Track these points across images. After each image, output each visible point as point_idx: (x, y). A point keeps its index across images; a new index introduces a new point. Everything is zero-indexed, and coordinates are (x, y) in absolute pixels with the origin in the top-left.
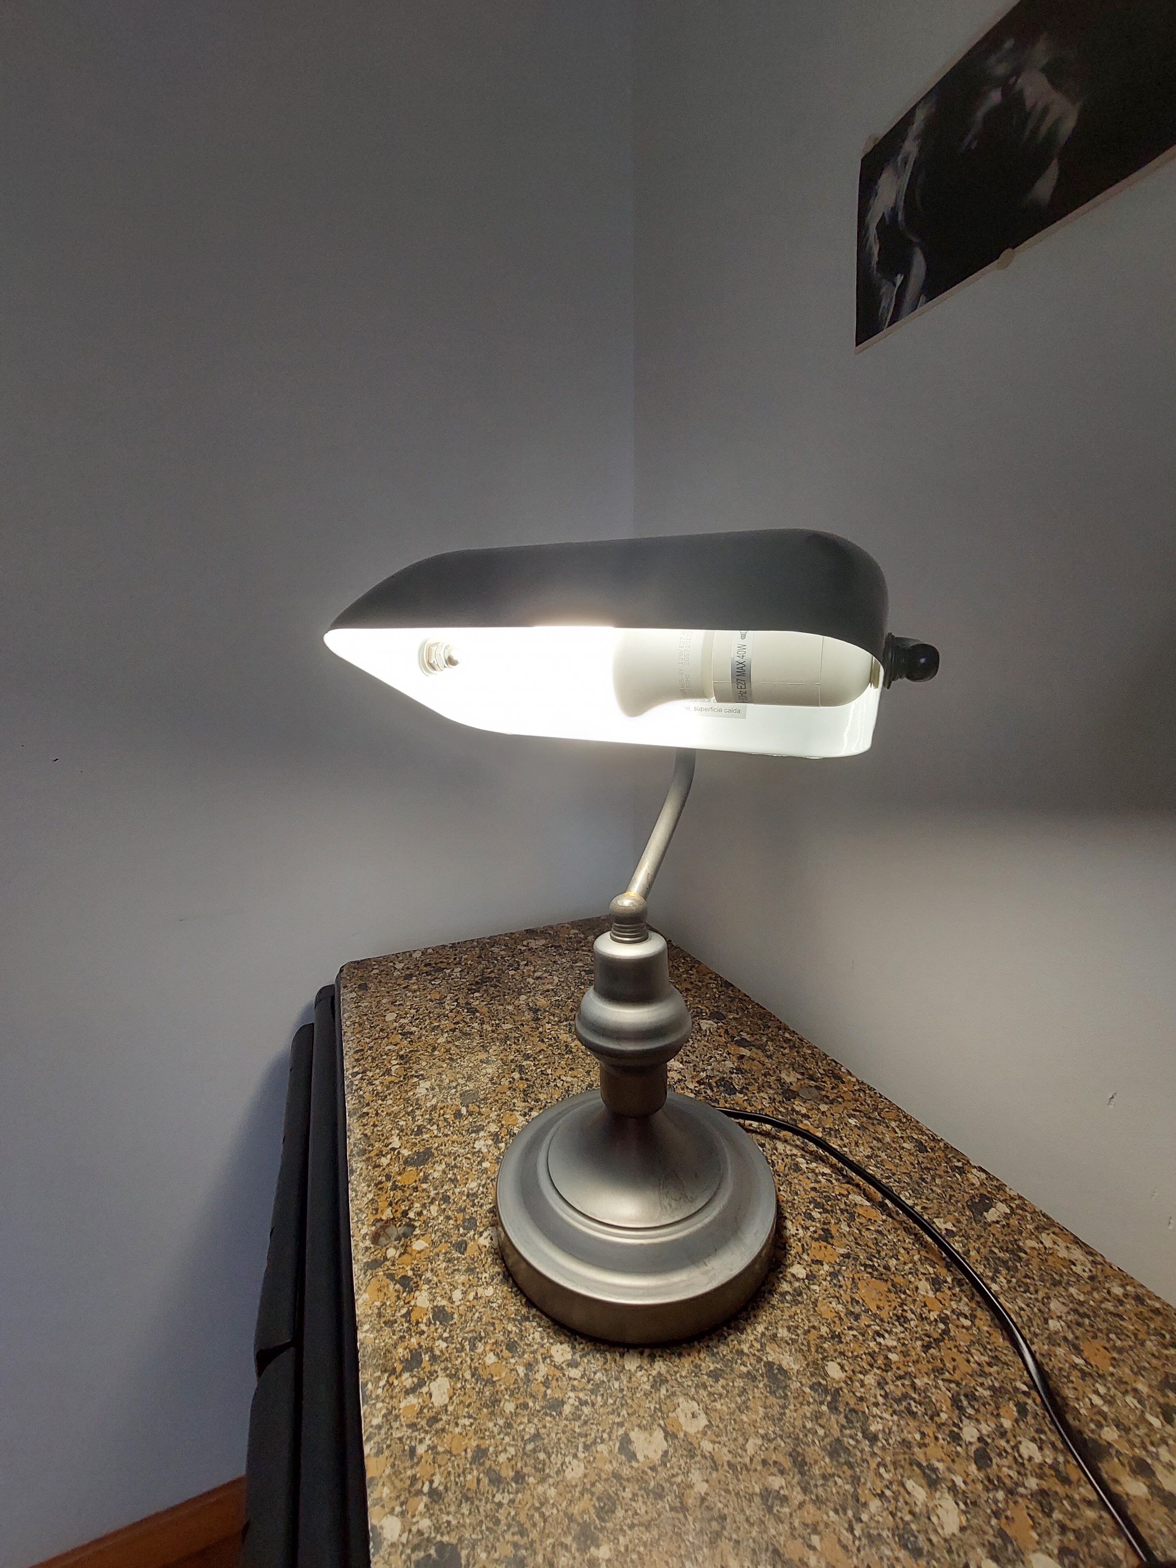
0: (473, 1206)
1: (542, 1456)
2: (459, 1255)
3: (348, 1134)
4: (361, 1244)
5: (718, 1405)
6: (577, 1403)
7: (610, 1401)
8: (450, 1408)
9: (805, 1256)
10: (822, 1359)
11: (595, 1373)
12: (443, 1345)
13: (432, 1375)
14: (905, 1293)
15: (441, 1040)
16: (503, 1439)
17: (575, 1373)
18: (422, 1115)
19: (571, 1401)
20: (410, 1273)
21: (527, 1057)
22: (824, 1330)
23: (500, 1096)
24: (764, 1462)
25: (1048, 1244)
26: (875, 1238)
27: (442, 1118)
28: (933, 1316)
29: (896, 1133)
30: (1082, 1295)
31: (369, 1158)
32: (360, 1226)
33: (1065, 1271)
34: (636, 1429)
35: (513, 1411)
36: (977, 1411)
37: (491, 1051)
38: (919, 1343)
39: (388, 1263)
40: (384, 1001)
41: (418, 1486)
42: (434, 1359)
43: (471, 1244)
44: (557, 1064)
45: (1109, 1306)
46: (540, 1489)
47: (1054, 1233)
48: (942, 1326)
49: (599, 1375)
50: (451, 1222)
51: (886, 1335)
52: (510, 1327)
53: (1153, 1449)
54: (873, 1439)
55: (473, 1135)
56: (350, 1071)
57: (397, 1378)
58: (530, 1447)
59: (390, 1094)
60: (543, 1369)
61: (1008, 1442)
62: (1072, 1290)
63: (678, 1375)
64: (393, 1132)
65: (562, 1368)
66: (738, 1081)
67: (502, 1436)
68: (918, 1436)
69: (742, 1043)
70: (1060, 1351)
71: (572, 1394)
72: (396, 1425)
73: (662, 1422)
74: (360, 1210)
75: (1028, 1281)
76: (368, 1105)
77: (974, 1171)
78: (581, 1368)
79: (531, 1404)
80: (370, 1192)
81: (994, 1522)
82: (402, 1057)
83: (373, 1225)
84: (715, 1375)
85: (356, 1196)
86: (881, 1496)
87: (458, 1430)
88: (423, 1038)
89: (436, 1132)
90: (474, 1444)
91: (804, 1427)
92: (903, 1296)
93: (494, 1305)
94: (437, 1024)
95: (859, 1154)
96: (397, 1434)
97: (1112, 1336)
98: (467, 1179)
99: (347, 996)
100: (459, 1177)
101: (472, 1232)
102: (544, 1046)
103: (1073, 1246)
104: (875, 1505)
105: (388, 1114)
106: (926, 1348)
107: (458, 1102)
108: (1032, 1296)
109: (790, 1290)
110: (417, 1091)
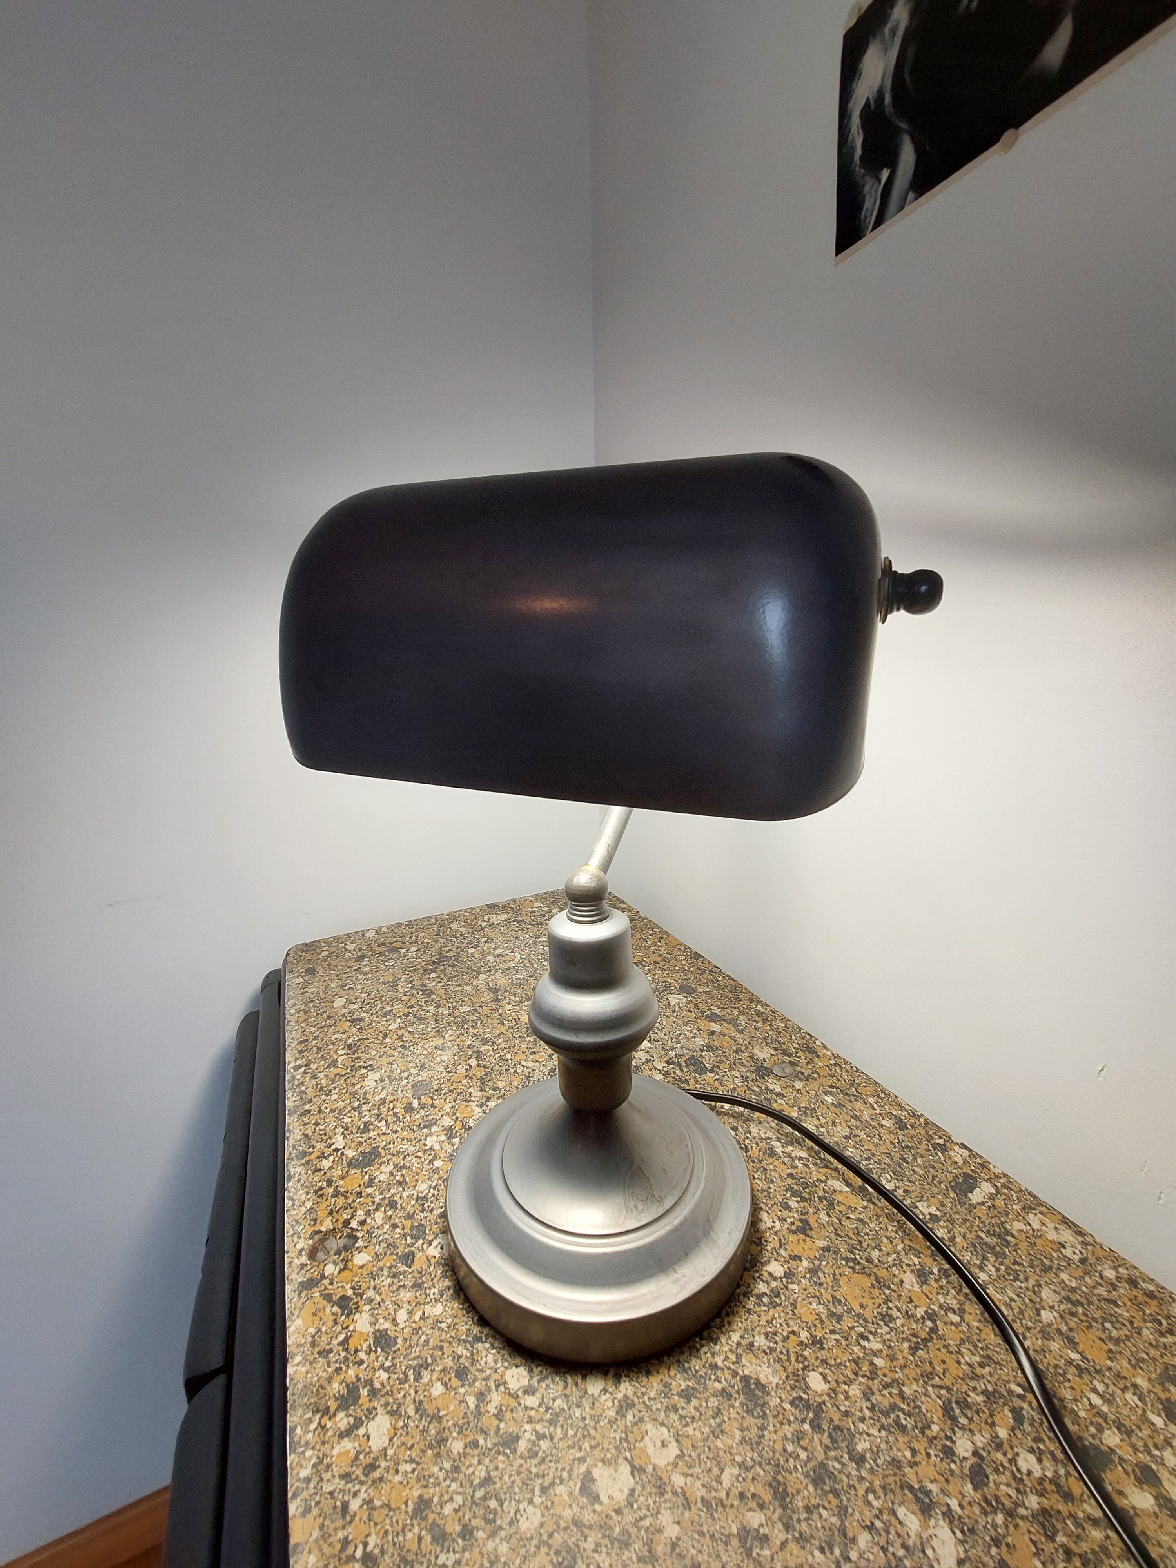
0: (422, 1211)
1: (493, 1504)
2: (406, 1269)
3: (287, 1135)
4: (296, 1261)
5: (690, 1430)
6: (533, 1438)
7: (571, 1432)
8: (390, 1452)
9: (782, 1252)
10: (803, 1369)
11: (554, 1400)
12: (384, 1376)
13: (371, 1413)
14: (889, 1288)
15: (394, 1026)
16: (449, 1486)
17: (531, 1401)
18: (370, 1111)
19: (527, 1435)
20: (350, 1293)
21: (485, 1041)
22: (804, 1335)
23: (455, 1085)
24: (742, 1496)
25: (1036, 1225)
26: (857, 1228)
27: (391, 1113)
28: (920, 1312)
29: (874, 1109)
30: (1074, 1281)
31: (310, 1161)
32: (296, 1239)
33: (1055, 1254)
34: (600, 1464)
35: (461, 1451)
36: (971, 1420)
37: (447, 1036)
38: (906, 1345)
39: (326, 1282)
40: (333, 985)
41: (350, 1551)
42: (373, 1393)
43: (419, 1255)
44: (517, 1048)
45: (1102, 1291)
46: (490, 1545)
47: (1041, 1213)
48: (929, 1323)
49: (558, 1402)
50: (398, 1230)
51: (871, 1337)
52: (461, 1350)
53: (1157, 1453)
54: (860, 1460)
55: (425, 1130)
56: (292, 1065)
57: (330, 1419)
58: (479, 1494)
59: (335, 1088)
60: (496, 1399)
61: (1005, 1454)
62: (1064, 1276)
63: (646, 1397)
64: (337, 1130)
65: (518, 1396)
66: (708, 1059)
67: (448, 1482)
68: (908, 1454)
69: (713, 1018)
70: (1054, 1346)
71: (528, 1427)
72: (327, 1476)
73: (628, 1455)
74: (297, 1221)
75: (1017, 1267)
76: (310, 1101)
77: (957, 1148)
78: (538, 1395)
79: (482, 1442)
80: (309, 1199)
81: (994, 1551)
82: (350, 1047)
83: (311, 1238)
84: (687, 1395)
85: (293, 1205)
86: (871, 1528)
87: (398, 1478)
88: (374, 1024)
89: (384, 1129)
90: (416, 1494)
91: (785, 1450)
92: (887, 1292)
93: (443, 1325)
94: (389, 1009)
95: (835, 1136)
96: (327, 1488)
97: (1108, 1325)
98: (417, 1180)
99: (292, 982)
100: (407, 1179)
101: (421, 1241)
102: (503, 1029)
103: (1062, 1227)
104: (864, 1539)
105: (332, 1111)
106: (914, 1349)
107: (409, 1094)
108: (1023, 1285)
109: (767, 1291)
110: (365, 1083)
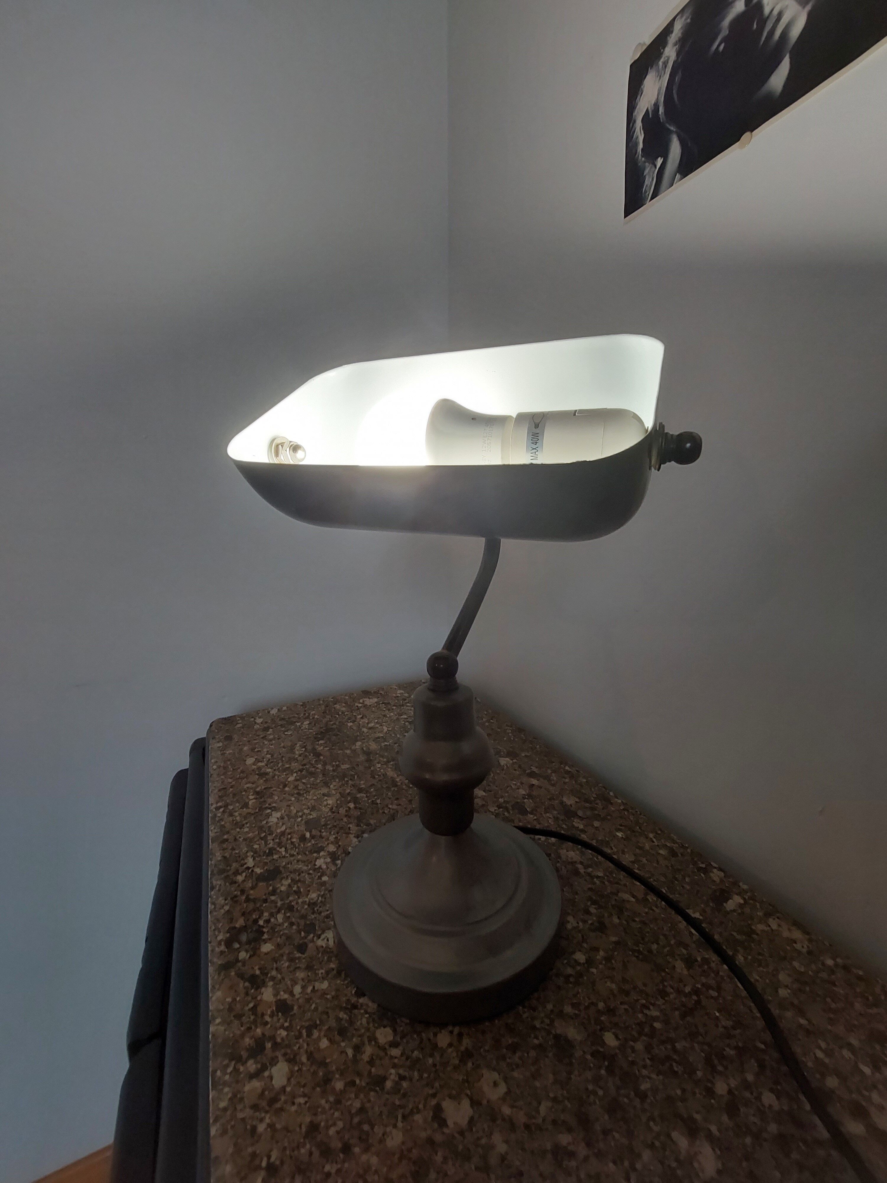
0: (313, 913)
1: (366, 1127)
2: (300, 955)
3: (211, 857)
4: (217, 949)
5: (515, 1074)
6: (397, 1079)
7: (425, 1075)
8: (288, 1089)
9: (585, 945)
10: (601, 1030)
11: (413, 1052)
12: (284, 1033)
13: (274, 1061)
14: (664, 971)
15: (291, 779)
16: (334, 1114)
17: (395, 1052)
18: (273, 840)
19: (392, 1077)
20: (258, 972)
21: (360, 790)
22: (601, 1005)
23: (338, 822)
24: (554, 1122)
25: (774, 927)
26: (640, 928)
27: (289, 841)
28: (688, 989)
29: (653, 842)
30: (803, 967)
31: (228, 876)
32: (217, 933)
33: (788, 948)
34: (447, 1098)
35: (342, 1088)
36: (726, 1068)
37: (332, 786)
38: (677, 1013)
39: (240, 964)
40: (245, 748)
41: (257, 1162)
42: (276, 1046)
43: (310, 945)
44: (384, 795)
45: (824, 975)
46: (364, 1158)
47: (778, 918)
48: (695, 998)
49: (416, 1053)
50: (294, 927)
51: (651, 1007)
52: (342, 1015)
53: (867, 1094)
54: (643, 1096)
55: (315, 855)
56: (214, 806)
57: (243, 1065)
58: (356, 1120)
59: (247, 823)
60: (368, 1050)
61: (752, 1094)
62: (796, 964)
63: (482, 1050)
64: (248, 854)
65: (385, 1049)
66: (529, 804)
67: (332, 1111)
68: (679, 1092)
69: (532, 775)
70: (789, 1014)
71: (393, 1071)
72: (239, 1107)
73: (468, 1092)
74: (218, 920)
75: (761, 957)
76: (228, 833)
77: (715, 871)
78: (401, 1048)
79: (358, 1082)
80: (226, 904)
81: (744, 1164)
82: (258, 793)
83: (228, 932)
84: (514, 1048)
85: (215, 908)
86: (652, 1146)
87: (294, 1108)
88: (276, 777)
89: (284, 853)
90: (308, 1119)
92: (663, 974)
93: (328, 997)
94: (288, 766)
95: (627, 859)
96: (240, 1115)
97: (828, 1000)
98: (309, 891)
99: (214, 746)
100: (302, 890)
101: (312, 935)
102: (374, 782)
104: (647, 1155)
105: (245, 840)
106: (683, 1016)
107: (303, 828)
108: (765, 970)
109: (573, 973)
110: (270, 820)
